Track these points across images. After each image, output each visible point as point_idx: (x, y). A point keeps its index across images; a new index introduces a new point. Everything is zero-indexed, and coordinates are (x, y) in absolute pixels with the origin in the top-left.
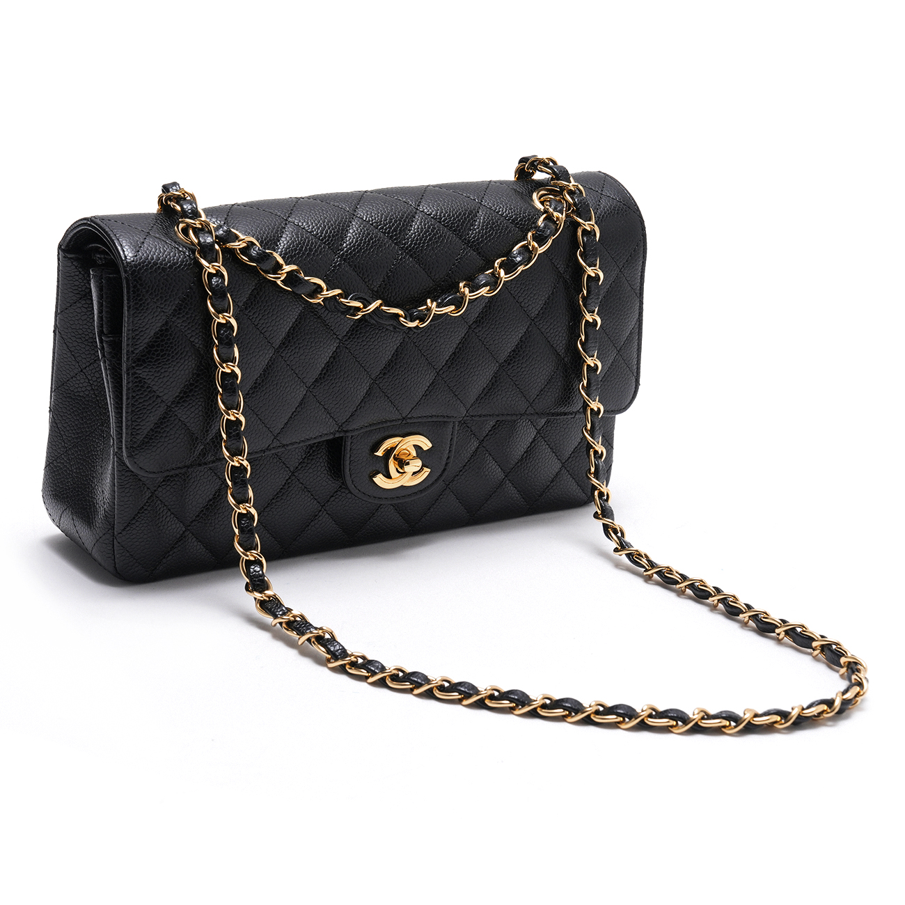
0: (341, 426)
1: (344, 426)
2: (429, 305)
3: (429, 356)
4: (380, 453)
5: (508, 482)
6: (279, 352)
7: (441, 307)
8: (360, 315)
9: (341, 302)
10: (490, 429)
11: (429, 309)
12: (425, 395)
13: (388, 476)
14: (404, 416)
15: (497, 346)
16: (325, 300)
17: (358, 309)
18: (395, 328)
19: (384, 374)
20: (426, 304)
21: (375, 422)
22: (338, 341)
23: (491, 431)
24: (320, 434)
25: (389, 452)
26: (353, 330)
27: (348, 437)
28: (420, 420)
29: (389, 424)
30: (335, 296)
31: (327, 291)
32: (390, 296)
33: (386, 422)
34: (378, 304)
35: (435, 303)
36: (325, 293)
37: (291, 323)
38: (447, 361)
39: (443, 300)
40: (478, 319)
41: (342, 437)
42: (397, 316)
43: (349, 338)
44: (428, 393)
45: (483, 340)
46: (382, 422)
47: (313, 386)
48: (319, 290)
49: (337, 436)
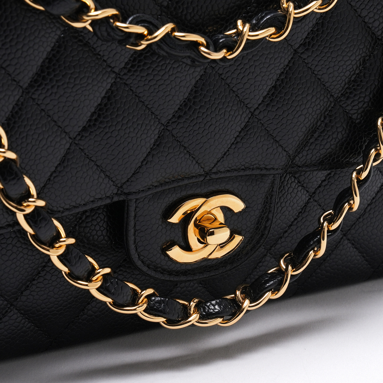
0: (121, 187)
1: (125, 187)
2: (240, 28)
3: (239, 92)
4: (175, 219)
5: (346, 242)
6: (28, 93)
7: (256, 31)
8: (144, 44)
9: (117, 27)
10: (324, 178)
11: (240, 34)
12: (235, 143)
13: (187, 248)
14: (207, 169)
15: (331, 76)
16: (94, 23)
17: (141, 37)
18: (193, 61)
19: (179, 117)
20: (236, 27)
21: (167, 180)
22: (113, 75)
23: (325, 180)
24: (92, 199)
25: (188, 217)
26: (134, 60)
27: (131, 200)
28: (228, 175)
29: (186, 182)
30: (107, 18)
31: (96, 10)
32: (185, 13)
33: (183, 179)
34: (169, 29)
35: (247, 26)
36: (93, 13)
37: (45, 53)
38: (265, 98)
39: (259, 20)
40: (307, 40)
41: (124, 201)
42: (196, 44)
43: (129, 71)
44: (239, 139)
45: (313, 67)
46: (178, 180)
47: (79, 138)
48: (85, 10)
49: (116, 199)
